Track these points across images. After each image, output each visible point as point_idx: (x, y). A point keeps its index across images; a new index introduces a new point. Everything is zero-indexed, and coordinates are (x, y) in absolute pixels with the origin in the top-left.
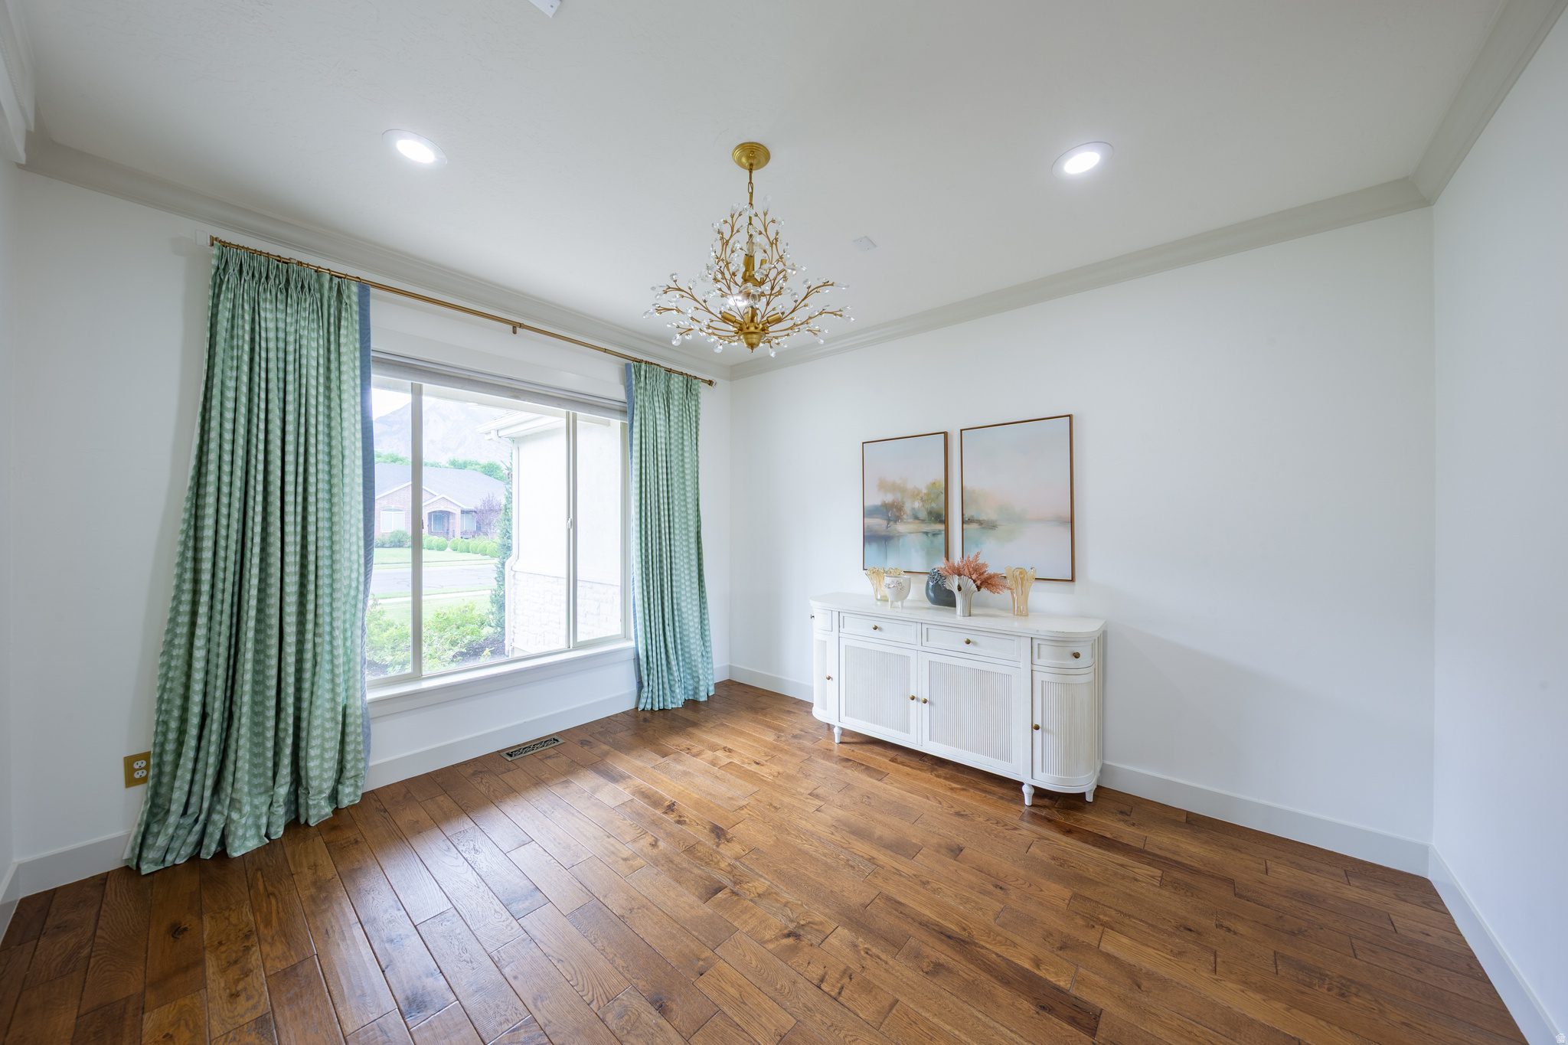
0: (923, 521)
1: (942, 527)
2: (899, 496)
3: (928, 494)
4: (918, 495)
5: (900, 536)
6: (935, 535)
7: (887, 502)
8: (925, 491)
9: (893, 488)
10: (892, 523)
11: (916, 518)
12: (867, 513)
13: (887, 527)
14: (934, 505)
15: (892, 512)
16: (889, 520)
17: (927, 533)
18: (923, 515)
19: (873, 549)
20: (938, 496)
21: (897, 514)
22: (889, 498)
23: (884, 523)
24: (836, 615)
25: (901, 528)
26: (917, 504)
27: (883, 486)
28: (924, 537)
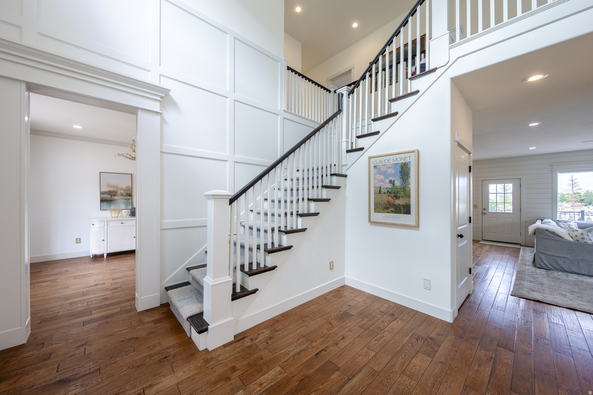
0: (124, 196)
1: (131, 197)
2: (115, 189)
3: (126, 189)
4: (122, 189)
5: (116, 200)
6: (128, 199)
7: (110, 190)
8: (125, 188)
9: (113, 187)
10: (113, 196)
11: (122, 195)
12: (102, 193)
13: (111, 197)
14: (128, 192)
15: (113, 193)
16: (111, 196)
17: (126, 199)
18: (124, 194)
19: (105, 204)
20: (129, 190)
21: (115, 194)
22: (111, 189)
23: (110, 196)
24: (106, 222)
25: (116, 198)
26: (122, 192)
27: (109, 186)
28: (125, 200)
